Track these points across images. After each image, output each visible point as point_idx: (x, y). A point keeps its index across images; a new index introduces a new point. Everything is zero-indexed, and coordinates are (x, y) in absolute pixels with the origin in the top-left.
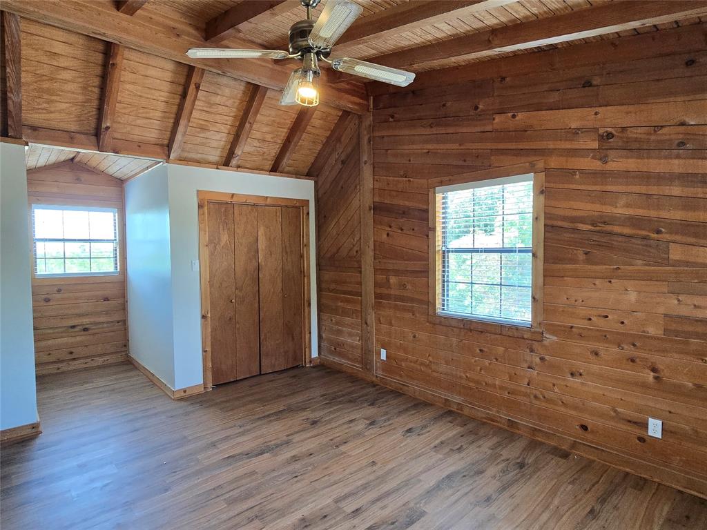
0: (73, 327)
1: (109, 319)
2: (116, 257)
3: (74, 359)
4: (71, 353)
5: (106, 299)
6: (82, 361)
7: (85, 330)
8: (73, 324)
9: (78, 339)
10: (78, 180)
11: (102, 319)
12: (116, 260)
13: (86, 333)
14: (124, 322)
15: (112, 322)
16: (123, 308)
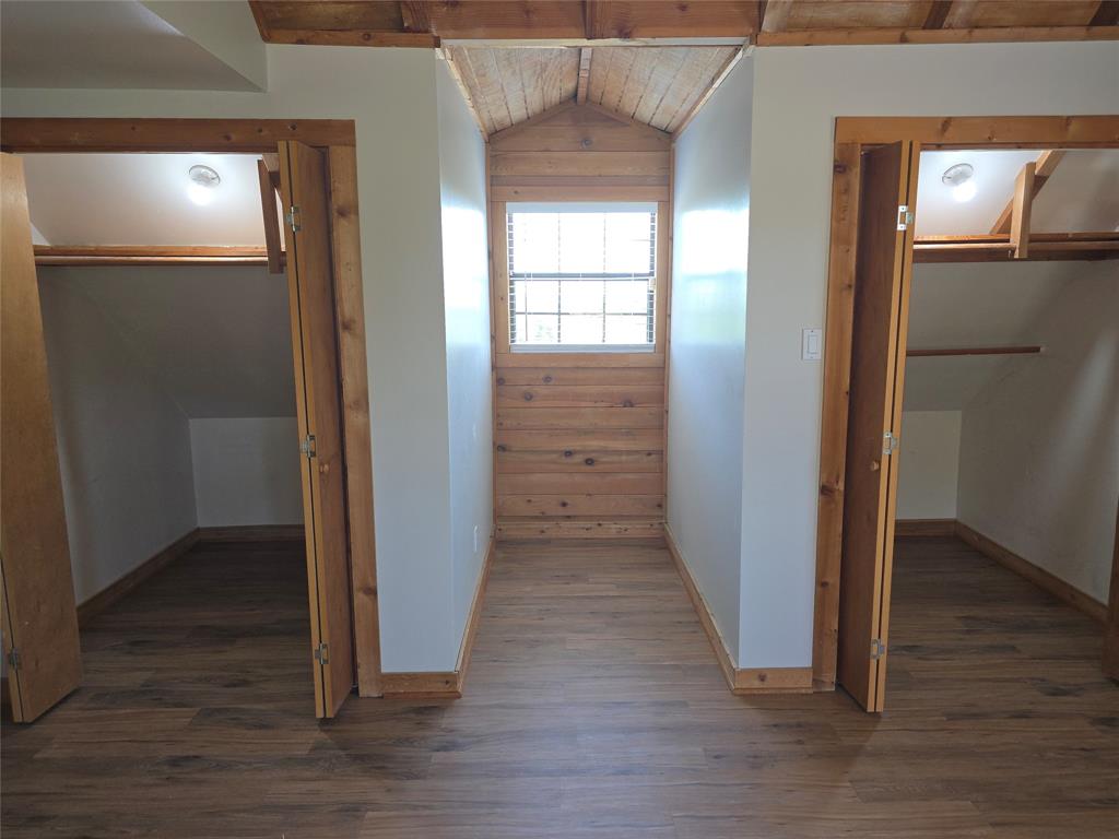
0: (569, 454)
1: (632, 446)
2: (651, 312)
3: (569, 517)
4: (564, 505)
5: (629, 403)
6: (582, 524)
7: (589, 462)
8: (571, 449)
9: (578, 478)
10: (586, 143)
11: (620, 445)
12: (651, 320)
13: (589, 468)
14: (661, 454)
15: (637, 452)
16: (660, 424)
